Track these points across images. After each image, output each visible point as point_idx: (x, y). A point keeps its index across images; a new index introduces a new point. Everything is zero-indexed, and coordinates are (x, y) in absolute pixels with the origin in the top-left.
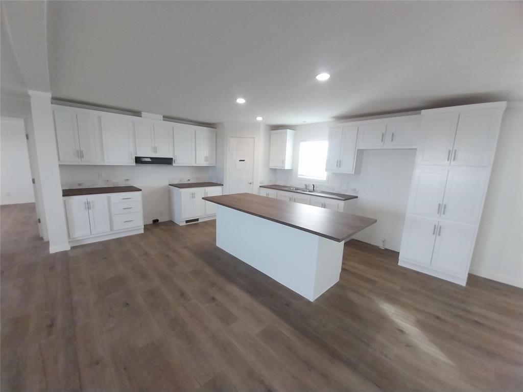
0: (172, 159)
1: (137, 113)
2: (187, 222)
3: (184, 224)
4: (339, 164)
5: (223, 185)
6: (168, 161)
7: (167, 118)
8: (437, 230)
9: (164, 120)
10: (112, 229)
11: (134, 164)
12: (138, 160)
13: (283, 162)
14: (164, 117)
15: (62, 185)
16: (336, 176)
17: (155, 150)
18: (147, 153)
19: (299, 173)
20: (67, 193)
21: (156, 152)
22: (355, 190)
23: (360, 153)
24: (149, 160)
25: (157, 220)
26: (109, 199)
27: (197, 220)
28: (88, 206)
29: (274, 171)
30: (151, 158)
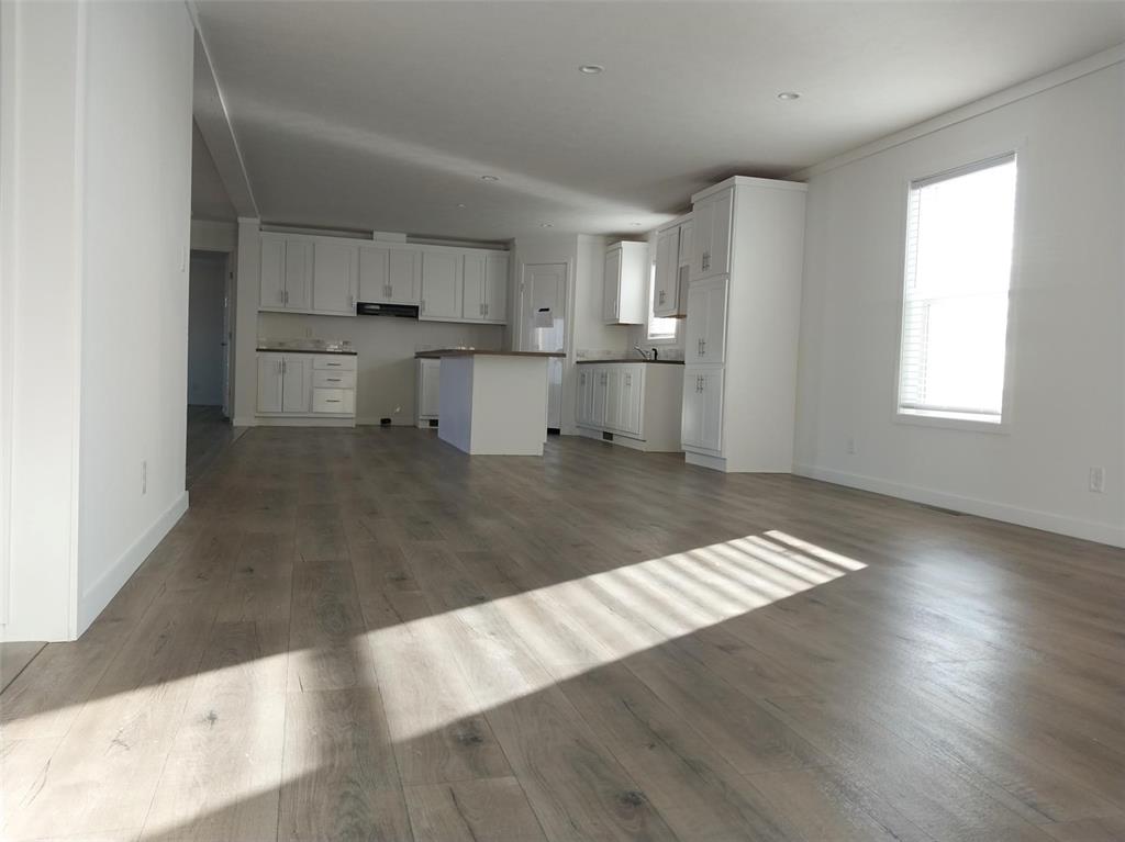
0: (417, 307)
1: (368, 235)
2: (432, 423)
3: (427, 426)
6: (409, 312)
7: (413, 237)
8: (699, 383)
9: (408, 242)
11: (355, 315)
12: (362, 309)
14: (408, 236)
17: (388, 291)
18: (375, 297)
19: (650, 331)
21: (390, 295)
24: (378, 308)
25: (389, 421)
26: (311, 361)
28: (283, 369)
30: (380, 305)
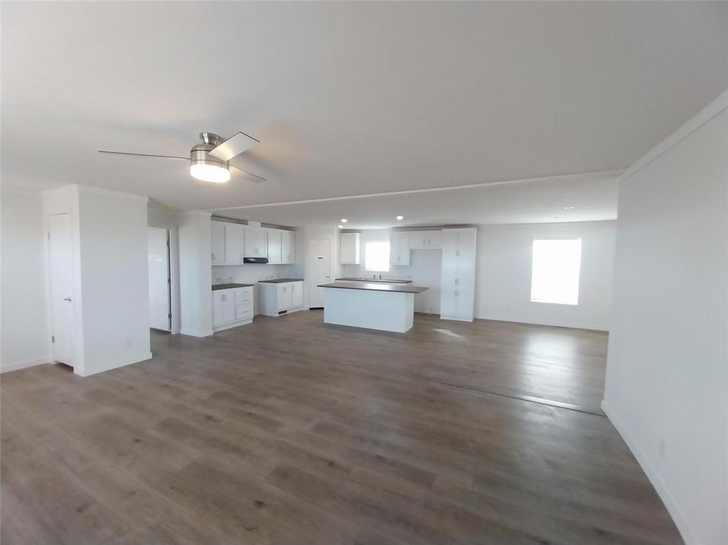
0: (267, 258)
1: (245, 222)
2: (280, 313)
3: (278, 315)
4: (399, 259)
5: (303, 280)
6: (264, 261)
7: (264, 225)
8: (456, 293)
9: (262, 226)
10: (236, 318)
11: (243, 264)
12: (246, 261)
13: (354, 258)
14: (262, 224)
15: (212, 282)
16: (395, 267)
17: (256, 251)
18: (252, 254)
19: (366, 267)
20: (215, 288)
21: (257, 253)
22: (410, 277)
23: (412, 252)
24: (253, 260)
26: (235, 292)
27: (286, 311)
28: (224, 298)
29: (344, 266)
30: (254, 258)
